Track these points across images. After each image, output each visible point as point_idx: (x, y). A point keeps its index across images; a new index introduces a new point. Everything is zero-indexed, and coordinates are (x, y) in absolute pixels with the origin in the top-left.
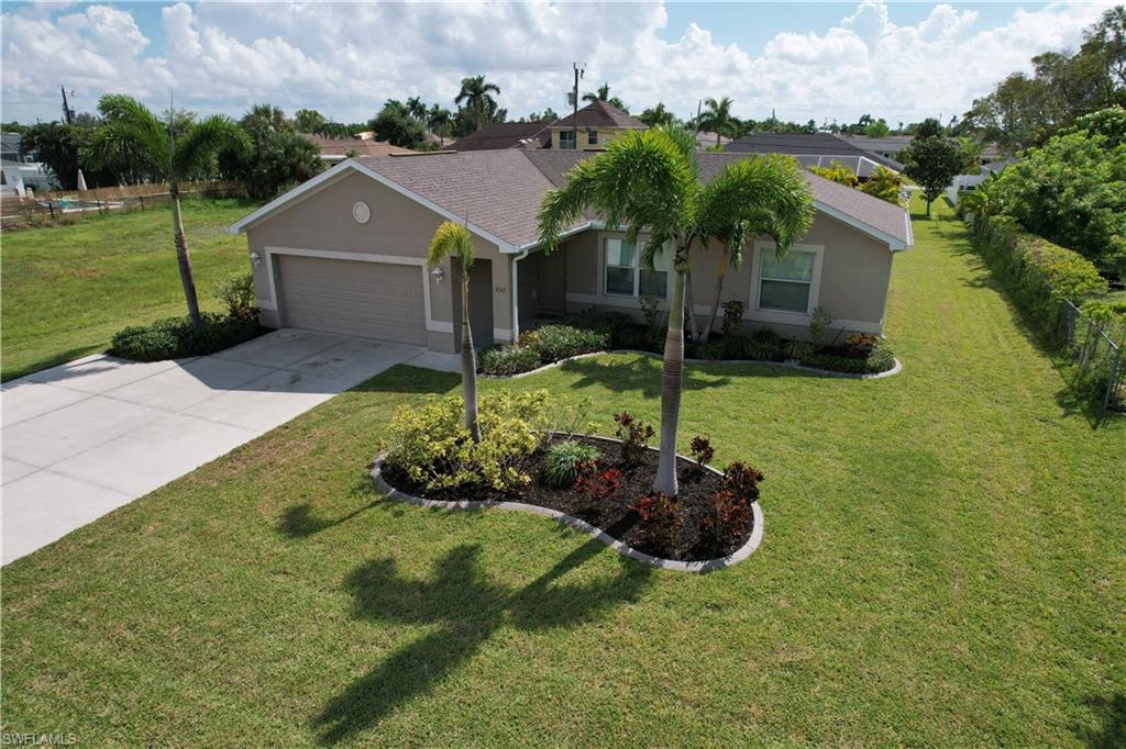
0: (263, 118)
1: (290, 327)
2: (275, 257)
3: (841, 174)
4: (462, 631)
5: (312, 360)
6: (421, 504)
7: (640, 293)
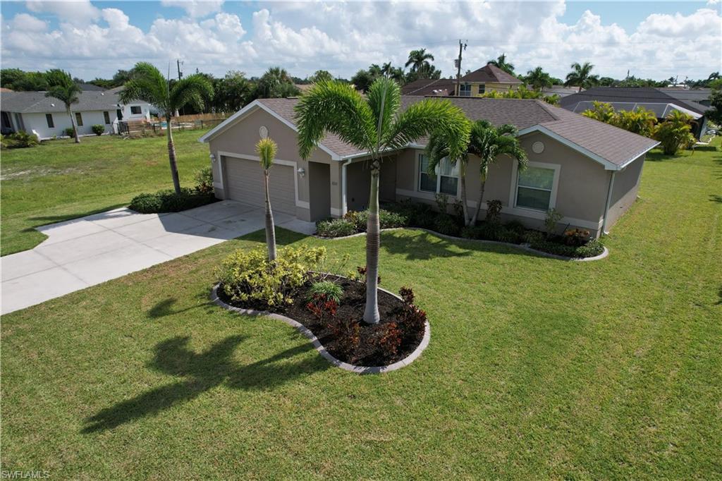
0: (274, 76)
1: (230, 199)
2: (223, 158)
3: (643, 116)
4: (196, 384)
5: (227, 220)
6: (227, 308)
7: (441, 191)
